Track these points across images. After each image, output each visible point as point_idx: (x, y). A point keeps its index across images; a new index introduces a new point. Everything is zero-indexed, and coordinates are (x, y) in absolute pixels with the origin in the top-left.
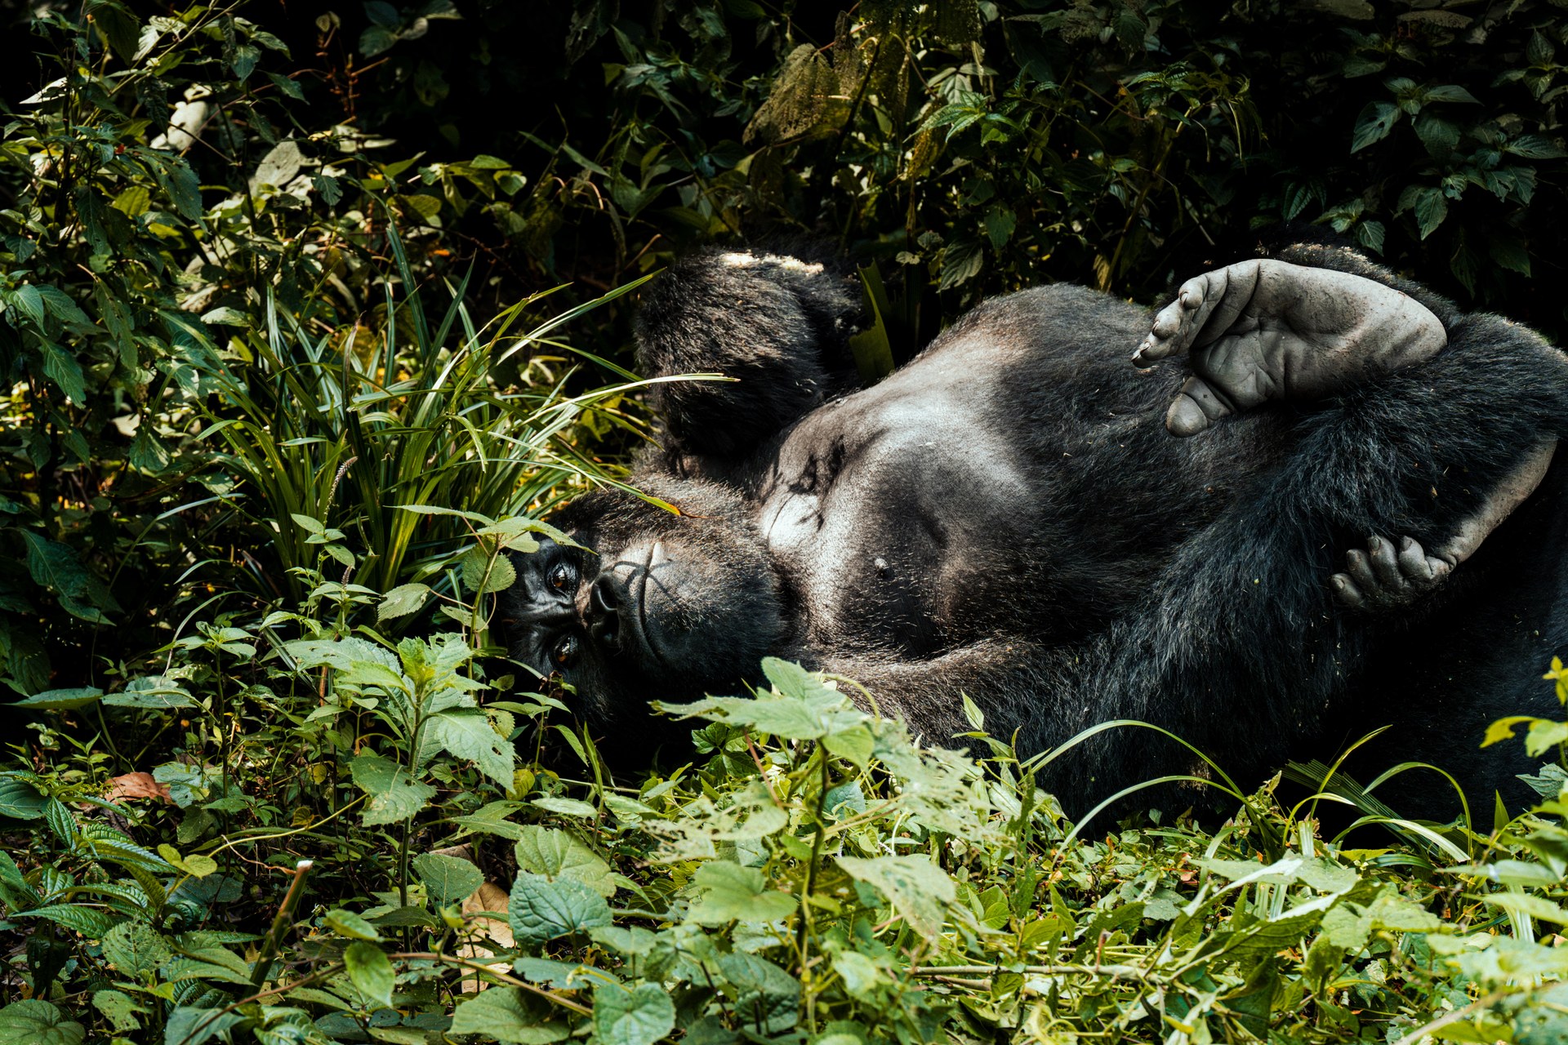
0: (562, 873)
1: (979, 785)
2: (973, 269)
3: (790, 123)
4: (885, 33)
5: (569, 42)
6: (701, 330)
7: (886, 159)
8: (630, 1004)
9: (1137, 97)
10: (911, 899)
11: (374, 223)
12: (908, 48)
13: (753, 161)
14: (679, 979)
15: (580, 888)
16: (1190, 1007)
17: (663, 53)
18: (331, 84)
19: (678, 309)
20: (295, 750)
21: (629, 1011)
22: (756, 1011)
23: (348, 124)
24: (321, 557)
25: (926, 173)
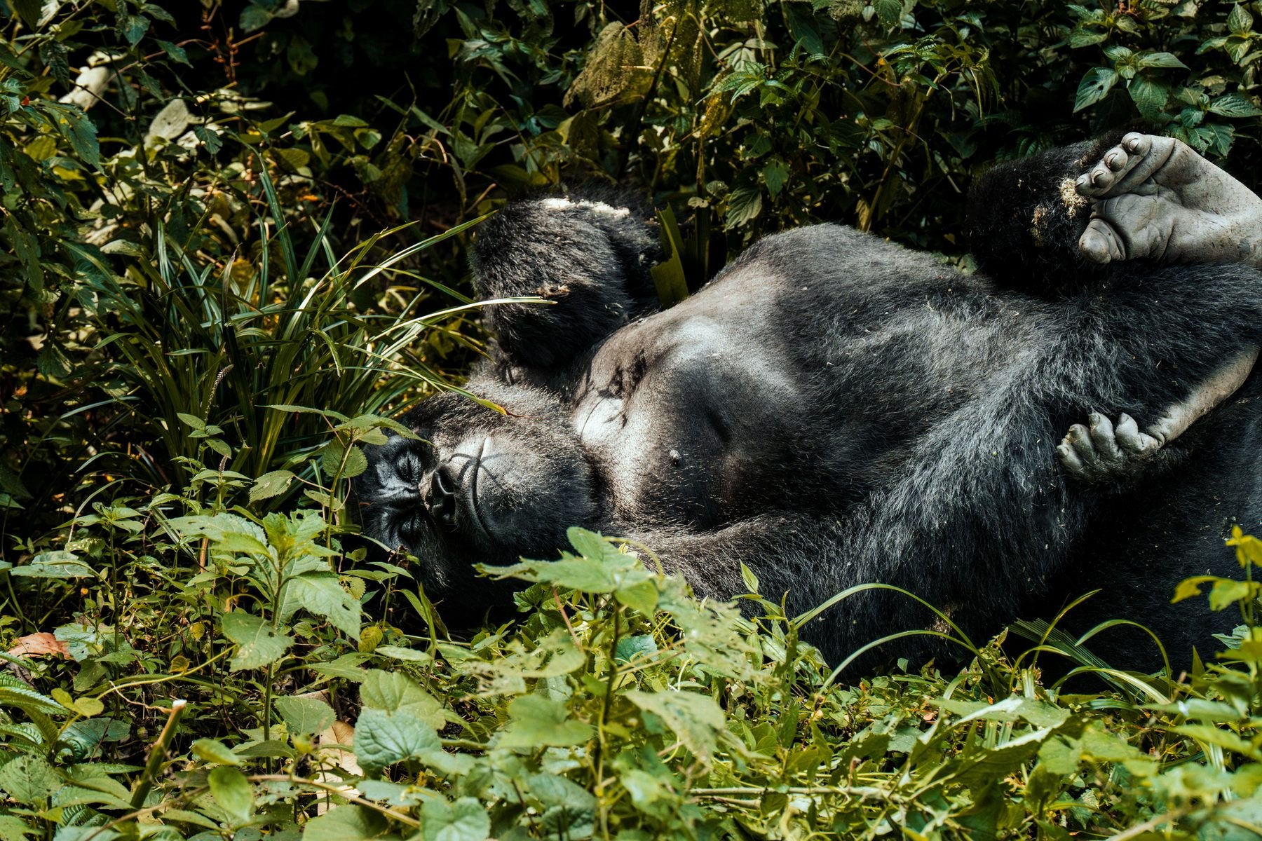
0: (400, 709)
1: (753, 638)
2: (753, 211)
3: (602, 89)
4: (682, 13)
5: (416, 19)
6: (526, 262)
7: (683, 121)
8: (451, 817)
9: (894, 66)
10: (688, 727)
11: (253, 173)
12: (702, 26)
13: (573, 123)
14: (497, 798)
15: (414, 721)
16: (927, 822)
17: (497, 29)
18: (214, 54)
19: (508, 245)
20: (179, 612)
21: (451, 822)
22: (559, 822)
23: (231, 88)
24: (202, 448)
25: (717, 132)
